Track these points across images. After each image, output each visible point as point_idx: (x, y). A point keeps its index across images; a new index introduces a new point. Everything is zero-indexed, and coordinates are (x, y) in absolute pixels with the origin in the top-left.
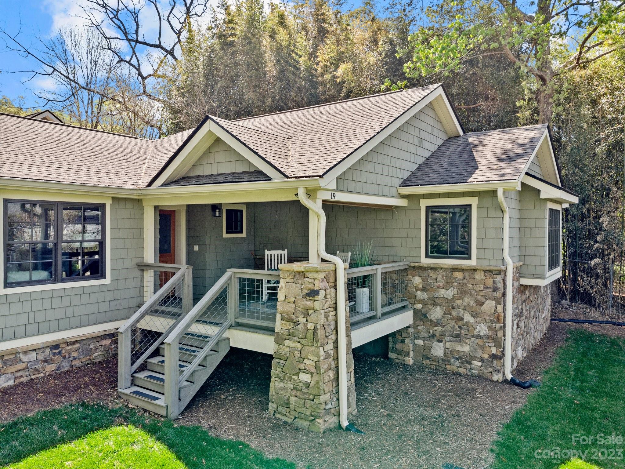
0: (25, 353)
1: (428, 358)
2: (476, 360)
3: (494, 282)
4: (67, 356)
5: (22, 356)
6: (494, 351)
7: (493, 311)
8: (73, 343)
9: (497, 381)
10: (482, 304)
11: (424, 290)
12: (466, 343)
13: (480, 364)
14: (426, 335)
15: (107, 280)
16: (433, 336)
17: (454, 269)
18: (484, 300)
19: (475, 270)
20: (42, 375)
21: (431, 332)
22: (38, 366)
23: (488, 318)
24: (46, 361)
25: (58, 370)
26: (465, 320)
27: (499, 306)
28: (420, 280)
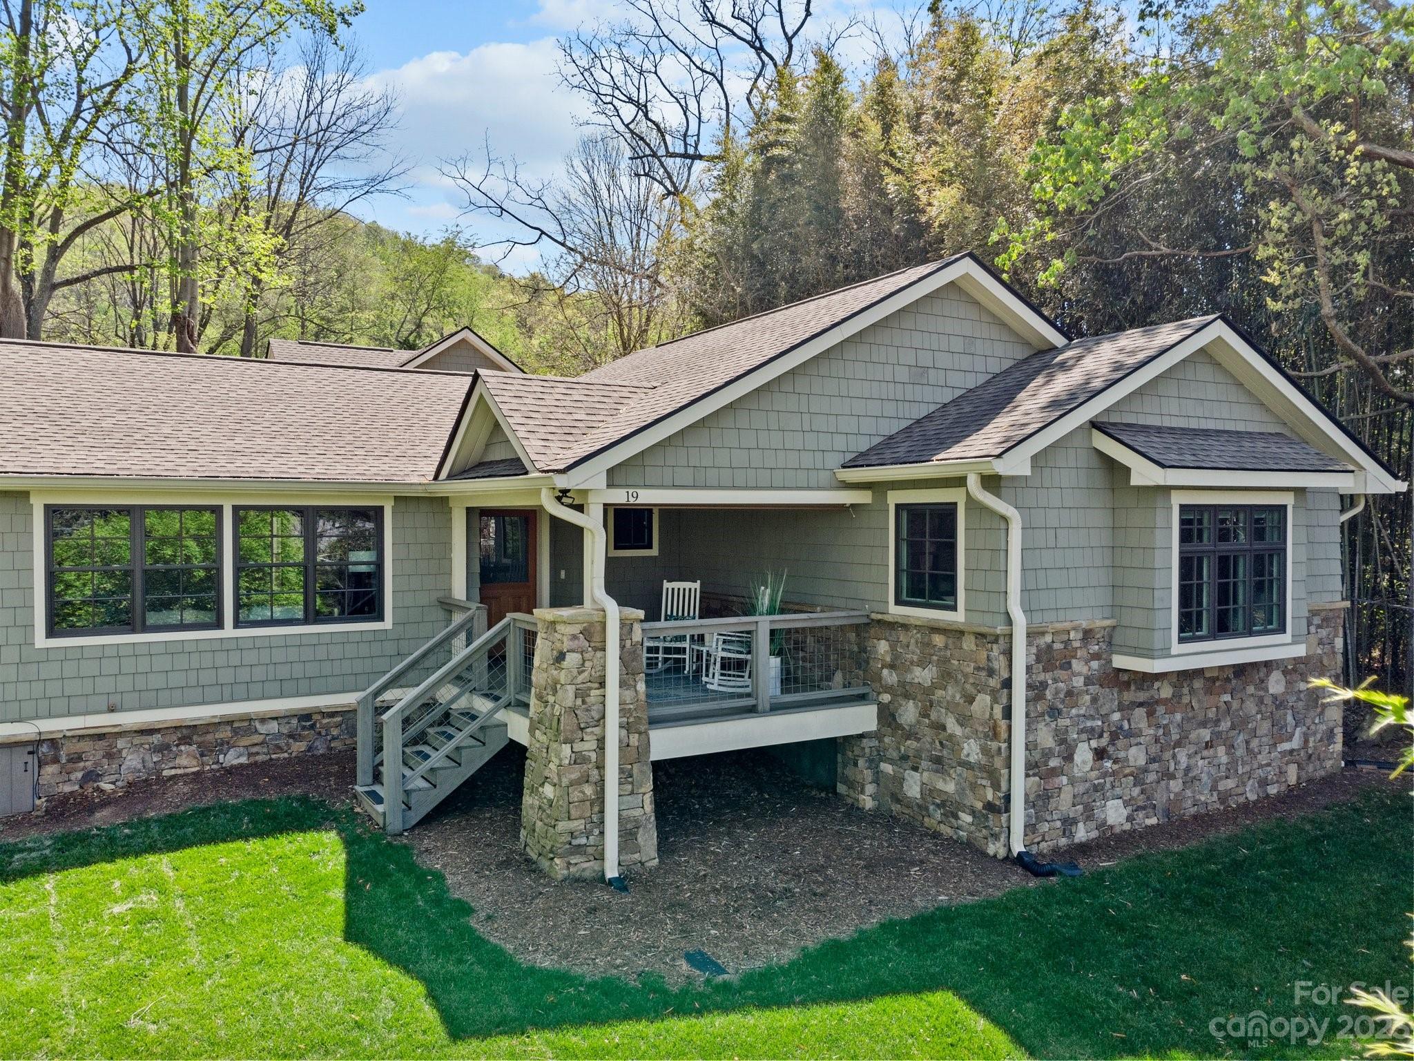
0: (263, 720)
1: (898, 801)
2: (964, 812)
3: (989, 659)
4: (323, 733)
5: (257, 724)
6: (990, 795)
7: (987, 716)
8: (332, 715)
9: (995, 856)
10: (971, 700)
11: (892, 667)
12: (949, 775)
13: (969, 819)
14: (895, 755)
15: (388, 623)
16: (904, 758)
17: (935, 629)
18: (975, 692)
19: (962, 633)
20: (286, 755)
21: (903, 749)
22: (282, 743)
23: (981, 729)
24: (291, 736)
25: (309, 751)
26: (949, 731)
27: (996, 706)
28: (887, 648)
